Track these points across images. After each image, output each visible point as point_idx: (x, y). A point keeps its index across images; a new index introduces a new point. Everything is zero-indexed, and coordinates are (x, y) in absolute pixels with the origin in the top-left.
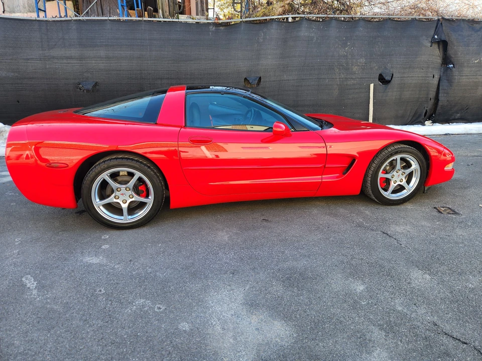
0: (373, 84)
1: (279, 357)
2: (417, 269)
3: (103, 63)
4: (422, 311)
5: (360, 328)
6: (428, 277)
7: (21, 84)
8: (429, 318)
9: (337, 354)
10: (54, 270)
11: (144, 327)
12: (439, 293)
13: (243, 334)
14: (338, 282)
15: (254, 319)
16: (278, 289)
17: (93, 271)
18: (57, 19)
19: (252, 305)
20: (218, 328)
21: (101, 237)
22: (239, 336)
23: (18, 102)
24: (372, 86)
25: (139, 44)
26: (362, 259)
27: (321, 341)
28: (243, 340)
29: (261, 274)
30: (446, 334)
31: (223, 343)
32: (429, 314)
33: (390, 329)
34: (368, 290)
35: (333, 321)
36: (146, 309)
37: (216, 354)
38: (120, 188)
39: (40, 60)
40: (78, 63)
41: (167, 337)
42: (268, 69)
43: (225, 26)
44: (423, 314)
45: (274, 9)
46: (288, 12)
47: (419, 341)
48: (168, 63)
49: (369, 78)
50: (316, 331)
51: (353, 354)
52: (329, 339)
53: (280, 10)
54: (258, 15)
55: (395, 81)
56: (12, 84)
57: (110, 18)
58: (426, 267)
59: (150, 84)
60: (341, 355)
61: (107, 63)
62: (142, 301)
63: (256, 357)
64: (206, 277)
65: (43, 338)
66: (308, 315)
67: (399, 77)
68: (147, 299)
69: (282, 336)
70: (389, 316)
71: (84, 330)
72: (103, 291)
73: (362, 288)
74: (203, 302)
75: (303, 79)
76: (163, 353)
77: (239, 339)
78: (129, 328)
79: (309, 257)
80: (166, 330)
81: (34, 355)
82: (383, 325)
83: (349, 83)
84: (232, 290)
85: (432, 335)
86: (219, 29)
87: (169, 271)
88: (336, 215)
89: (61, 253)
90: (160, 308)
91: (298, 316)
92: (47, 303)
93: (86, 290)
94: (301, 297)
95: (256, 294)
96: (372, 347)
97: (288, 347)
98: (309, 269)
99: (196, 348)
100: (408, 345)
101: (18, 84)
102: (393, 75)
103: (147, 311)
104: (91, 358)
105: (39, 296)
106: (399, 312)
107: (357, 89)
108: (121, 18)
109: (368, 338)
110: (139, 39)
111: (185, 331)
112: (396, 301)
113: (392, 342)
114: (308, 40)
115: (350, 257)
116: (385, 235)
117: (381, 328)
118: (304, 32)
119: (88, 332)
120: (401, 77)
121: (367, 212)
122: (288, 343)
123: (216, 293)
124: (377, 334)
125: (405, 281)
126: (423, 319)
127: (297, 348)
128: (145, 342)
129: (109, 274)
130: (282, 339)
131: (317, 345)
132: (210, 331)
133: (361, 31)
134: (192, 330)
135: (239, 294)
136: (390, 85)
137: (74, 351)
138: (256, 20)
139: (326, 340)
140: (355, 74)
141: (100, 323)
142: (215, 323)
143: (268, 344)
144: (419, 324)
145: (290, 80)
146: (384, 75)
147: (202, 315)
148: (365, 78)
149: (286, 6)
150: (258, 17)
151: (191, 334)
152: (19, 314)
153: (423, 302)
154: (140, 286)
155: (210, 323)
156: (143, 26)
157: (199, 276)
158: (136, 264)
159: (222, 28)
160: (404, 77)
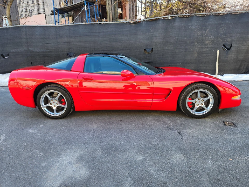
1: (73, 184)
2: (180, 153)
3: (78, 44)
4: (164, 174)
5: (122, 178)
6: (183, 158)
7: (46, 54)
8: (164, 179)
10: (15, 133)
11: (28, 162)
12: (182, 167)
13: (65, 171)
14: (131, 154)
15: (76, 166)
16: (99, 153)
17: (28, 136)
18: (60, 26)
19: (80, 159)
20: (57, 167)
21: (43, 121)
23: (44, 62)
24: (218, 51)
25: (94, 35)
26: (154, 144)
27: (98, 181)
29: (96, 146)
31: (53, 174)
32: (166, 177)
33: (138, 181)
34: (144, 160)
35: (112, 172)
36: (35, 154)
37: (46, 178)
38: (53, 100)
39: (53, 44)
40: (68, 45)
41: (33, 167)
42: (157, 44)
44: (162, 177)
45: (160, 13)
46: (169, 14)
48: (107, 43)
49: (216, 47)
50: (99, 176)
52: (102, 181)
53: (164, 13)
54: (152, 17)
55: (233, 48)
56: (42, 54)
57: (82, 24)
58: (186, 152)
61: (80, 44)
62: (36, 151)
63: (62, 183)
64: (71, 144)
66: (102, 168)
67: (236, 46)
68: (39, 150)
69: (82, 175)
70: (143, 175)
72: (25, 145)
73: (140, 158)
74: (60, 154)
75: (176, 49)
76: (27, 174)
77: (61, 173)
78: (23, 161)
79: (127, 140)
80: (35, 164)
82: (136, 178)
83: (204, 50)
84: (77, 151)
86: (132, 25)
87: (58, 139)
88: (159, 121)
89: (23, 127)
90: (40, 155)
91: (97, 167)
92: (2, 146)
93: (19, 143)
94: (106, 159)
95: (86, 155)
97: (80, 181)
98: (122, 146)
99: (41, 174)
101: (44, 54)
102: (232, 45)
103: (35, 155)
106: (150, 173)
107: (208, 53)
108: (86, 23)
109: (122, 183)
110: (94, 32)
111: (42, 166)
112: (154, 168)
114: (180, 28)
115: (148, 142)
116: (178, 133)
117: (134, 179)
118: (177, 23)
120: (237, 46)
122: (82, 179)
123: (69, 152)
124: (129, 182)
125: (168, 158)
126: (160, 179)
127: (84, 182)
128: (24, 168)
129: (33, 137)
130: (80, 177)
131: (95, 182)
132: (52, 168)
133: (212, 21)
134: (45, 166)
135: (78, 153)
136: (230, 51)
138: (151, 20)
139: (100, 181)
140: (207, 45)
141: (14, 157)
142: (57, 165)
143: (72, 178)
144: (156, 181)
145: (169, 49)
146: (226, 45)
147: (55, 160)
148: (214, 47)
149: (167, 11)
150: (152, 18)
151: (43, 168)
153: (168, 170)
154: (41, 144)
155: (55, 164)
156: (96, 26)
157: (68, 143)
158: (47, 134)
159: (133, 25)
160: (239, 46)
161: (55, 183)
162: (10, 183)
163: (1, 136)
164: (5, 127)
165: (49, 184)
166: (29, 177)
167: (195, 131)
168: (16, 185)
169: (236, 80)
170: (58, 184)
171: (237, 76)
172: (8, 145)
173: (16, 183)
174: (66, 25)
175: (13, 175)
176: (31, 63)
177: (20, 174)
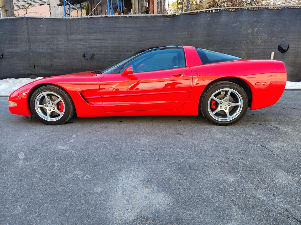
0: (273, 52)
1: (155, 216)
2: (283, 171)
3: (98, 42)
4: (278, 200)
5: (222, 205)
6: (290, 177)
7: (54, 55)
8: (283, 205)
9: (198, 221)
10: (37, 151)
11: (73, 187)
12: (297, 189)
13: (134, 199)
14: (215, 174)
15: (146, 191)
16: (170, 174)
17: (58, 153)
18: (74, 18)
19: (148, 182)
20: (120, 193)
21: (72, 136)
22: (131, 200)
23: (52, 65)
24: (273, 54)
25: (118, 30)
26: (240, 161)
27: (190, 210)
28: (133, 203)
29: (162, 164)
30: (295, 219)
31: (119, 202)
32: (284, 203)
33: (247, 209)
34: (237, 181)
35: (203, 198)
36: (79, 177)
37: (111, 208)
39: (65, 41)
40: (84, 43)
41: (84, 195)
42: (198, 43)
43: (171, 17)
44: (278, 202)
45: (203, 5)
46: (213, 6)
47: (270, 220)
48: (135, 42)
49: (270, 48)
50: (187, 204)
51: (211, 223)
52: (195, 210)
53: (207, 5)
54: (192, 9)
55: (290, 50)
56: (50, 55)
57: (102, 16)
58: (290, 170)
59: (123, 54)
60: (201, 222)
61: (99, 43)
62: (79, 172)
63: (138, 214)
64: (124, 163)
65: (13, 186)
66: (185, 192)
67: (293, 48)
68: (82, 171)
69: (161, 203)
70: (249, 201)
71: (37, 184)
72: (59, 164)
73: (233, 179)
74: (116, 176)
76: (78, 203)
77: (130, 201)
78: (64, 186)
79: (199, 157)
80: (85, 190)
81: (3, 195)
82: (242, 206)
83: (255, 52)
84: (138, 171)
85: (282, 218)
86: (166, 20)
87: (103, 157)
88: (229, 133)
89: (46, 143)
90: (87, 177)
91: (178, 192)
92: (25, 168)
93: (49, 163)
94: (185, 181)
95: (153, 176)
96: (228, 220)
97: (163, 211)
98: (197, 164)
99: (100, 204)
100: (259, 222)
101: (52, 55)
102: (289, 46)
103: (79, 178)
104: (34, 201)
105: (22, 163)
106: (258, 198)
107: (260, 56)
108: (108, 16)
109: (227, 213)
110: (118, 28)
111: (97, 192)
112: (259, 191)
113: (246, 219)
114: (226, 24)
115: (230, 159)
116: (263, 148)
117: (240, 207)
118: (224, 18)
119: (39, 186)
120: (295, 47)
121: (254, 133)
122: (164, 208)
123: (127, 172)
124: (235, 211)
125: (270, 178)
126: (277, 206)
127: (170, 213)
128: (70, 196)
129: (66, 155)
130: (161, 206)
131: (185, 212)
132: (113, 194)
133: (265, 16)
134: (102, 192)
135: (142, 174)
136: (287, 53)
137: (26, 195)
138: (191, 13)
139: (193, 210)
140: (260, 45)
141: (49, 181)
142: (118, 190)
143: (149, 207)
144: (273, 209)
146: (282, 46)
147: (112, 184)
148: (267, 48)
149: (212, 2)
150: (192, 10)
151: (100, 195)
152: (7, 172)
153: (281, 194)
154: (81, 164)
155: (115, 189)
156: (121, 19)
157: (120, 161)
158: (85, 151)
159: (169, 19)
160: (298, 47)
161: (127, 215)
162: (58, 218)
163: (19, 154)
164: (20, 143)
165: (120, 217)
166: (84, 207)
167: (284, 144)
168: (67, 220)
169: (295, 88)
170: (132, 216)
171: (295, 84)
172: (34, 166)
173: (67, 218)
174: (81, 17)
175: (59, 207)
176: (33, 66)
177: (68, 204)
